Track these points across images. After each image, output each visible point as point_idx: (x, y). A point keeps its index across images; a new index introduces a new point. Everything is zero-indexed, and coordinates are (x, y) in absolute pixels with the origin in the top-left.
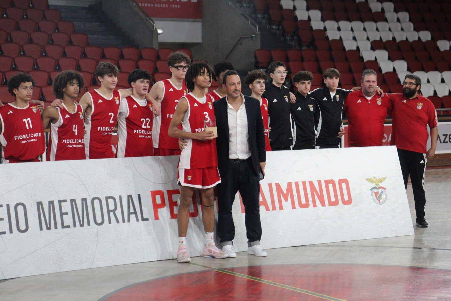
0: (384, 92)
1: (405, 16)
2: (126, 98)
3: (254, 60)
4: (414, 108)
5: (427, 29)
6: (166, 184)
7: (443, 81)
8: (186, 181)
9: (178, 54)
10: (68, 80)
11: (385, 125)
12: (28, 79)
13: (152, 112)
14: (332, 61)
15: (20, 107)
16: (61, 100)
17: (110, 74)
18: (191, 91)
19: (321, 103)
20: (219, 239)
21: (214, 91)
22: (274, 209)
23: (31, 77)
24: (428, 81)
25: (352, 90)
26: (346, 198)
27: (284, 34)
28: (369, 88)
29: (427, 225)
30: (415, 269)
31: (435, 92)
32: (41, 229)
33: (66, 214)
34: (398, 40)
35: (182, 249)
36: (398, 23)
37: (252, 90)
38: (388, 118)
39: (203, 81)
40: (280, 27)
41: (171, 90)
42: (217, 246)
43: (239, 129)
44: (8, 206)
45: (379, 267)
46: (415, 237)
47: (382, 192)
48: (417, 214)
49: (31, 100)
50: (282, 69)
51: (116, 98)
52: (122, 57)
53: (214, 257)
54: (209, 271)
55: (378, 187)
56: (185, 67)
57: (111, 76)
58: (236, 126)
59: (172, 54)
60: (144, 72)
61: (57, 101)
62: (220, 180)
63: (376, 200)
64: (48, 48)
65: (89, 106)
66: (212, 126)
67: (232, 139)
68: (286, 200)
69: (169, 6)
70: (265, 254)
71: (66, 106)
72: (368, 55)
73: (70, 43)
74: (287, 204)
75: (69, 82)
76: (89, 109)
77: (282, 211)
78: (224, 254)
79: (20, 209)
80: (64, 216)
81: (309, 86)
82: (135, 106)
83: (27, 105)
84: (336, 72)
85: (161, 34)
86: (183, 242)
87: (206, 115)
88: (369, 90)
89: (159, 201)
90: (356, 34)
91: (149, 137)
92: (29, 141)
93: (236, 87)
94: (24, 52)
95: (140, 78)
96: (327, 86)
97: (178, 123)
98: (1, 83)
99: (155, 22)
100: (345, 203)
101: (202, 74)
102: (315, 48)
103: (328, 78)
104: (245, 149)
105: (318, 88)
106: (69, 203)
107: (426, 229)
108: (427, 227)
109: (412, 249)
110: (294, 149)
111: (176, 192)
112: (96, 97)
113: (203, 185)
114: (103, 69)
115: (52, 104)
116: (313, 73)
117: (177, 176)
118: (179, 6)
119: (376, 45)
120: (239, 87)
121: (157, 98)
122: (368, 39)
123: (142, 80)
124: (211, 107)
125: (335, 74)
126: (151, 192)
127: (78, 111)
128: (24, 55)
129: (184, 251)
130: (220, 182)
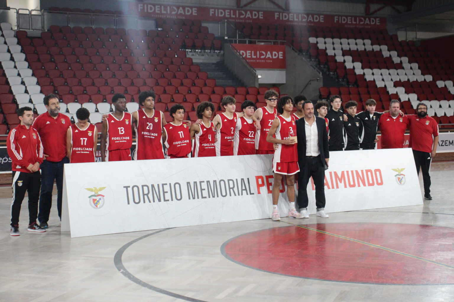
0: (405, 114)
1: (415, 65)
2: (240, 118)
3: (319, 93)
4: (424, 124)
5: (430, 74)
6: (265, 172)
7: (440, 106)
8: (277, 170)
9: (271, 92)
10: (205, 107)
11: (405, 134)
12: (181, 108)
13: (255, 127)
14: (369, 94)
15: (177, 125)
16: (201, 120)
17: (231, 103)
18: (282, 114)
19: (364, 121)
20: (298, 206)
21: (294, 114)
22: (333, 188)
23: (183, 106)
24: (431, 107)
25: (383, 113)
26: (379, 181)
27: (338, 77)
28: (395, 111)
29: (432, 198)
30: (424, 226)
31: (435, 114)
32: (190, 198)
33: (204, 189)
34: (411, 81)
35: (275, 212)
36: (411, 70)
37: (319, 113)
38: (407, 130)
39: (289, 107)
40: (335, 73)
41: (267, 113)
42: (297, 211)
43: (312, 137)
44: (170, 184)
45: (401, 225)
46: (424, 206)
47: (402, 178)
48: (425, 191)
49: (183, 120)
50: (338, 100)
51: (235, 118)
52: (236, 93)
53: (295, 218)
54: (292, 226)
55: (400, 174)
56: (275, 99)
57: (231, 104)
58: (310, 135)
59: (267, 91)
60: (251, 102)
61: (199, 121)
62: (299, 170)
63: (399, 182)
64: (192, 89)
65: (219, 123)
66: (294, 136)
67: (308, 144)
68: (341, 182)
69: (265, 61)
70: (327, 216)
71: (204, 124)
72: (392, 90)
73: (205, 85)
74: (341, 185)
75: (206, 109)
76: (219, 125)
77: (338, 189)
78: (301, 216)
79: (177, 186)
80: (203, 191)
81: (355, 110)
82: (245, 123)
83: (181, 123)
84: (374, 102)
85: (261, 78)
86: (275, 208)
87: (290, 129)
88: (395, 113)
89: (260, 182)
90: (384, 77)
91: (253, 143)
92: (182, 145)
93: (310, 111)
94: (178, 91)
95: (248, 106)
96: (368, 110)
97: (273, 133)
98: (165, 109)
99: (257, 71)
100: (379, 184)
101: (288, 103)
102: (358, 86)
103: (368, 105)
104: (316, 150)
105: (362, 112)
106: (206, 183)
107: (431, 201)
108: (431, 200)
109: (422, 214)
110: (345, 150)
111: (271, 177)
112: (223, 117)
113: (288, 173)
114: (226, 101)
115: (196, 122)
116: (357, 101)
117: (272, 166)
118: (271, 61)
119: (397, 84)
120: (313, 111)
121: (258, 119)
122: (392, 80)
123: (249, 107)
124: (294, 124)
125: (373, 103)
126: (256, 177)
127: (211, 126)
128: (178, 93)
129: (276, 213)
130: (299, 171)
